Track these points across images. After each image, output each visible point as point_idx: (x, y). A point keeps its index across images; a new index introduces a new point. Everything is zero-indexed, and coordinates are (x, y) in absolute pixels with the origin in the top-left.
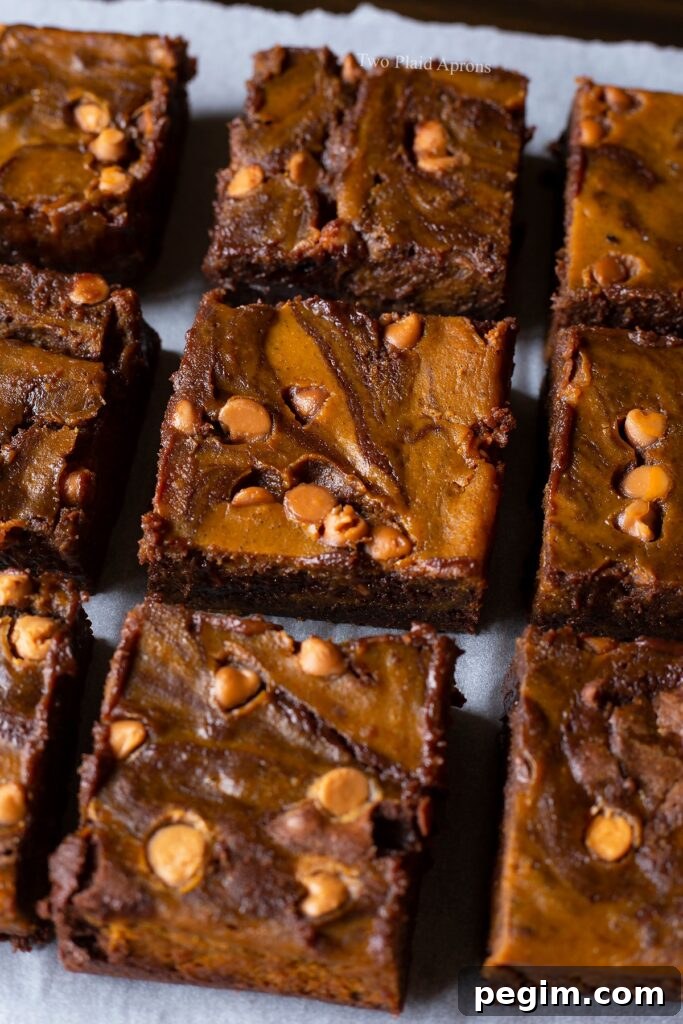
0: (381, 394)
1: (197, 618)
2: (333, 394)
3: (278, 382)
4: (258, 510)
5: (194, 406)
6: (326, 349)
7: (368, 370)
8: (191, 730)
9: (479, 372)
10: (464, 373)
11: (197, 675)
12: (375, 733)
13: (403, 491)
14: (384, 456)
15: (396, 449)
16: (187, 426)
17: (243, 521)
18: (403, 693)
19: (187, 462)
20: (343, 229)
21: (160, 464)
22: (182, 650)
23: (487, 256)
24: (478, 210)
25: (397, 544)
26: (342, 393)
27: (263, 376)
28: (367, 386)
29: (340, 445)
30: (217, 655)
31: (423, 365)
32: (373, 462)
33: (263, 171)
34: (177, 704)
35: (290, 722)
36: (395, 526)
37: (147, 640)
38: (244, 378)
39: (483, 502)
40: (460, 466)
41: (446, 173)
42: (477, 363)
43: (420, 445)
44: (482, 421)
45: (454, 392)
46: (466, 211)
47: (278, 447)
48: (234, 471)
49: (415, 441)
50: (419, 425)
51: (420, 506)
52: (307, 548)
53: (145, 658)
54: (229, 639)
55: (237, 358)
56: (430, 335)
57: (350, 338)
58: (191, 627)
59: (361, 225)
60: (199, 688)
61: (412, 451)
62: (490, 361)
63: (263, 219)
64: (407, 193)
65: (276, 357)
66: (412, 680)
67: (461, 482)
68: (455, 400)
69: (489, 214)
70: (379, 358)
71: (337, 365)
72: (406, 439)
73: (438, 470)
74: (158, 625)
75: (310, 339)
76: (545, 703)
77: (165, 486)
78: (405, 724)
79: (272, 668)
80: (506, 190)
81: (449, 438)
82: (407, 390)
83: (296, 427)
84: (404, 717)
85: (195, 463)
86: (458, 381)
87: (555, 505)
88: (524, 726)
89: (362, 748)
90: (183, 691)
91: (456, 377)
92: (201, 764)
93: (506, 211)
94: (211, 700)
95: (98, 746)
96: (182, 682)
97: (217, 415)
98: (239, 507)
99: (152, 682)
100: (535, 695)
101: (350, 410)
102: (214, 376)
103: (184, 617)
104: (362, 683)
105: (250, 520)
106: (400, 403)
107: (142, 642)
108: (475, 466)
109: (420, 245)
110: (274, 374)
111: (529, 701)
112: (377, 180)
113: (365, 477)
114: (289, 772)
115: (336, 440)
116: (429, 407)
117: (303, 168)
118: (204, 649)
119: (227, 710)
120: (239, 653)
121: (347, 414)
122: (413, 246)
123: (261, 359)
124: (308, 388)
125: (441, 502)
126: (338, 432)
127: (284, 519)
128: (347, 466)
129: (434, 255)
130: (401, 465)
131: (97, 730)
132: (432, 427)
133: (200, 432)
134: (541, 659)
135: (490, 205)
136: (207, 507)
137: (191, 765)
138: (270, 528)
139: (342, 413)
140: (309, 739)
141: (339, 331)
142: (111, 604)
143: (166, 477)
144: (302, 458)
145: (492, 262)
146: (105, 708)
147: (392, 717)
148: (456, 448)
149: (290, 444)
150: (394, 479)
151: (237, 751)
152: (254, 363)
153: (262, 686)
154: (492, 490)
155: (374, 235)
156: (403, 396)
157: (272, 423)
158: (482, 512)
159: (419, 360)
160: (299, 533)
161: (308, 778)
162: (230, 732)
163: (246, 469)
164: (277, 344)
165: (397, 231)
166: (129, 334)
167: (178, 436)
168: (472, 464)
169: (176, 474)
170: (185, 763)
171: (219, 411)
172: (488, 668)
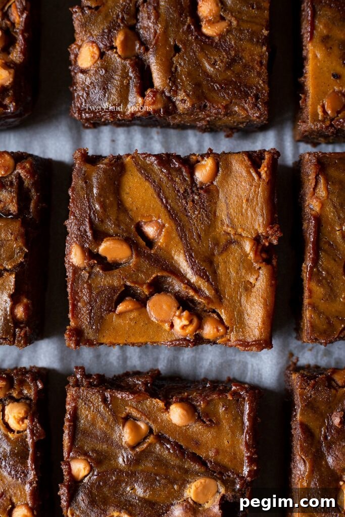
0: (197, 221)
1: (108, 395)
2: (167, 225)
3: (132, 220)
4: (133, 315)
5: (82, 247)
6: (159, 189)
7: (187, 203)
8: (115, 461)
9: (257, 198)
10: (247, 200)
11: (113, 429)
12: (217, 452)
13: (217, 291)
14: (204, 269)
15: (210, 261)
16: (80, 263)
17: (125, 324)
18: (230, 427)
19: (84, 288)
20: (158, 96)
21: (69, 290)
22: (102, 415)
23: (255, 105)
24: (245, 66)
25: (218, 330)
26: (172, 224)
27: (122, 217)
28: (187, 216)
29: (176, 262)
30: (123, 416)
31: (221, 195)
32: (197, 274)
33: (99, 49)
34: (105, 446)
35: (169, 452)
36: (215, 316)
37: (81, 411)
38: (110, 220)
39: (267, 297)
40: (250, 269)
41: (222, 36)
42: (255, 192)
43: (225, 254)
44: (261, 233)
45: (242, 214)
46: (237, 68)
47: (138, 268)
48: (113, 289)
49: (221, 253)
50: (223, 241)
51: (229, 301)
52: (165, 335)
53: (82, 421)
54: (127, 405)
55: (103, 206)
56: (223, 171)
57: (172, 180)
58: (104, 400)
59: (170, 92)
60: (116, 436)
61: (219, 259)
62: (263, 191)
63: (104, 88)
64: (197, 59)
65: (128, 200)
66: (235, 420)
67: (252, 280)
68: (244, 221)
69: (253, 68)
70: (193, 192)
71: (167, 202)
72: (216, 252)
73: (237, 273)
74: (86, 400)
75: (147, 184)
76: (311, 425)
77: (75, 306)
78: (233, 446)
79: (155, 421)
80: (263, 44)
81: (242, 248)
82: (212, 216)
83: (147, 252)
84: (233, 441)
85: (90, 288)
86: (244, 205)
87: (310, 291)
88: (300, 441)
89: (211, 462)
90: (107, 439)
91: (242, 203)
92: (124, 481)
93: (264, 62)
94: (123, 444)
95: (66, 478)
96: (105, 433)
97: (98, 251)
98: (121, 314)
99: (89, 436)
100: (305, 420)
101: (179, 235)
102: (91, 223)
103: (100, 395)
104: (207, 425)
105: (128, 323)
106: (209, 226)
107: (79, 412)
108: (260, 268)
109: (210, 102)
110: (128, 214)
111: (302, 425)
112: (177, 49)
113: (193, 284)
114: (173, 482)
115: (173, 258)
116: (228, 226)
117: (125, 43)
118: (115, 413)
119: (133, 448)
120: (135, 413)
121: (177, 239)
122: (206, 103)
123: (118, 204)
124: (151, 221)
125: (241, 296)
126: (173, 252)
127: (149, 319)
128: (181, 277)
129: (219, 108)
130: (215, 273)
131: (64, 467)
132: (230, 242)
133: (89, 265)
134: (308, 398)
135: (253, 60)
136: (102, 317)
137: (118, 482)
138: (141, 325)
139: (174, 238)
140: (181, 460)
141: (165, 175)
142: (53, 346)
143: (74, 299)
144: (154, 276)
145: (259, 109)
146: (65, 454)
147: (226, 442)
148: (247, 255)
149: (146, 264)
150: (212, 284)
151: (142, 471)
152: (115, 208)
153: (151, 431)
154: (271, 285)
155: (179, 98)
156: (211, 220)
157: (132, 251)
158: (267, 305)
159: (218, 192)
160: (159, 327)
161: (184, 484)
162: (137, 460)
163: (121, 287)
164: (128, 191)
165: (194, 92)
166: (33, 190)
167: (76, 270)
168: (258, 267)
169: (79, 297)
170: (115, 481)
171: (98, 249)
172: (274, 361)
